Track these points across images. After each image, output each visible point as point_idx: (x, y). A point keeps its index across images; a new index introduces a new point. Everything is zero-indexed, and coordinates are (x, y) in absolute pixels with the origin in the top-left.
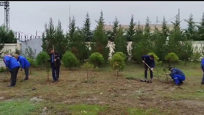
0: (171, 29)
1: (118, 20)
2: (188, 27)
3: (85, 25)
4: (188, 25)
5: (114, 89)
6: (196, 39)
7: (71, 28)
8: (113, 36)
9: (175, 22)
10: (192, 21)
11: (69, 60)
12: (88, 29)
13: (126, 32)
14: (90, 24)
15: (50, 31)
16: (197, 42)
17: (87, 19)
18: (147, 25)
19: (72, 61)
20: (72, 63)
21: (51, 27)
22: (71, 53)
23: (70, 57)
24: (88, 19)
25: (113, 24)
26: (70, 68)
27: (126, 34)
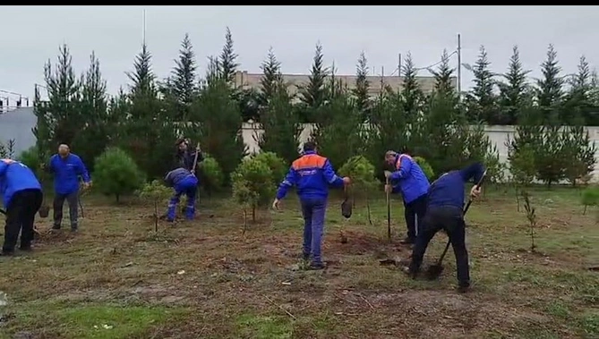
0: (429, 89)
1: (277, 60)
2: (475, 84)
3: (179, 71)
4: (476, 81)
5: (224, 259)
6: (493, 120)
7: (136, 79)
8: (260, 107)
9: (438, 71)
10: (485, 69)
11: (114, 175)
12: (188, 84)
13: (301, 95)
14: (193, 69)
15: (62, 87)
16: (497, 128)
17: (184, 53)
18: (361, 77)
19: (122, 177)
20: (122, 184)
21: (64, 74)
22: (123, 153)
23: (116, 166)
24: (186, 55)
25: (262, 72)
26: (120, 199)
27: (300, 101)
